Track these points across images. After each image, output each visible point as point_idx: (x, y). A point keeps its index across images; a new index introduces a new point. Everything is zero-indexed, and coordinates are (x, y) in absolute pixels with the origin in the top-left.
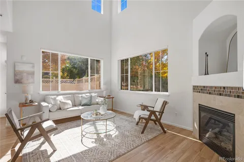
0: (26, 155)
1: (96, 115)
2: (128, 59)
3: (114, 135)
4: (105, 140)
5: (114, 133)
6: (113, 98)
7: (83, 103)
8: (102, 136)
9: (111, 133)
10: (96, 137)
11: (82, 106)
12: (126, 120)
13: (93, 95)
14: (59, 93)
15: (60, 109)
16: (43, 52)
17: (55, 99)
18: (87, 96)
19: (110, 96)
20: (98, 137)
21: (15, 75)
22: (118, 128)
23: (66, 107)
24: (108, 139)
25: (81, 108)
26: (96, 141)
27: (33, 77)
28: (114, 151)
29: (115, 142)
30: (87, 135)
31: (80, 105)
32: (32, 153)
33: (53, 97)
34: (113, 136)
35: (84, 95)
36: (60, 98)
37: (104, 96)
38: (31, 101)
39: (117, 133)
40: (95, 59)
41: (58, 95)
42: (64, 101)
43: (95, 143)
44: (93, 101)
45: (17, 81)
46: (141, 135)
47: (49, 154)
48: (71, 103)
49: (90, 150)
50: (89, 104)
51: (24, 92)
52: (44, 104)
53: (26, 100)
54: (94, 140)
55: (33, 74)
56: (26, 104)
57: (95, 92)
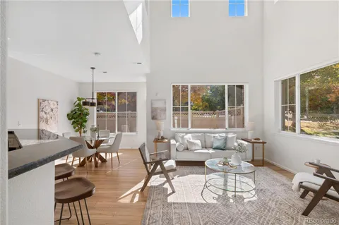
0: (152, 187)
1: (224, 164)
2: (294, 78)
3: (248, 200)
4: (231, 201)
5: (250, 197)
6: (264, 143)
7: (215, 145)
8: (230, 194)
9: (245, 195)
10: (221, 194)
11: (214, 149)
12: (284, 185)
13: (230, 136)
14: (188, 131)
15: (188, 149)
16: (173, 86)
17: (183, 137)
18: (221, 136)
19: (258, 139)
20: (224, 194)
21: (152, 112)
22: (259, 191)
23: (193, 148)
24: (236, 201)
25: (211, 151)
26: (219, 198)
27: (165, 113)
28: (237, 219)
29: (245, 209)
30: (211, 188)
31: (211, 148)
32: (157, 187)
33: (181, 135)
34: (245, 200)
35: (217, 135)
36: (188, 137)
37: (249, 138)
38: (163, 138)
39: (254, 198)
40: (236, 84)
41: (187, 133)
42: (192, 140)
43: (217, 199)
44: (229, 145)
45: (154, 118)
46: (300, 217)
47: (169, 193)
48: (200, 144)
49: (208, 205)
50: (222, 147)
51: (158, 128)
52: (173, 142)
53: (159, 136)
54: (217, 196)
55: (164, 110)
56: (159, 140)
57: (235, 133)
